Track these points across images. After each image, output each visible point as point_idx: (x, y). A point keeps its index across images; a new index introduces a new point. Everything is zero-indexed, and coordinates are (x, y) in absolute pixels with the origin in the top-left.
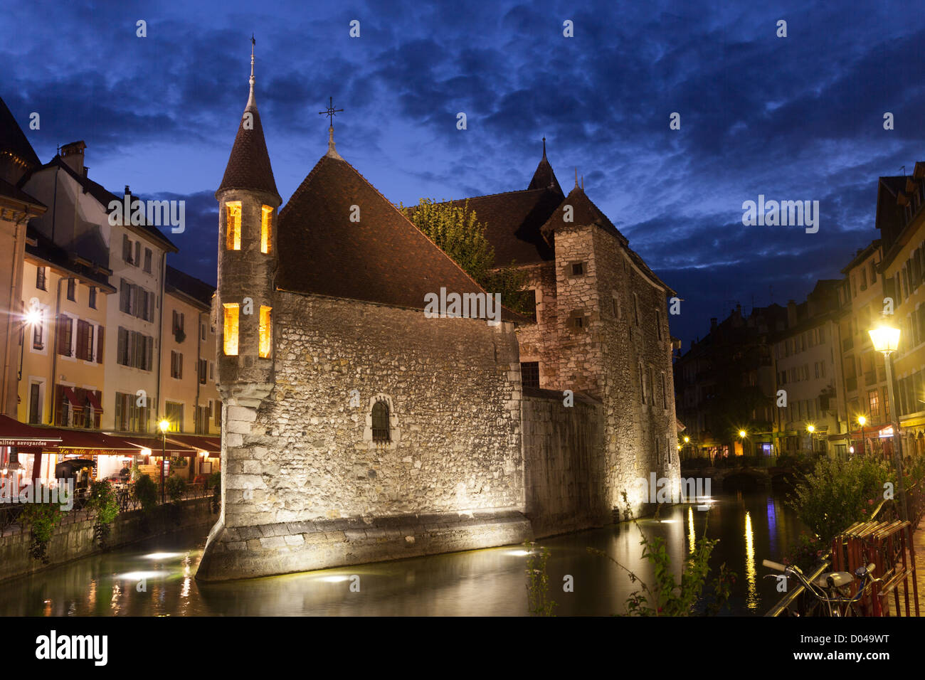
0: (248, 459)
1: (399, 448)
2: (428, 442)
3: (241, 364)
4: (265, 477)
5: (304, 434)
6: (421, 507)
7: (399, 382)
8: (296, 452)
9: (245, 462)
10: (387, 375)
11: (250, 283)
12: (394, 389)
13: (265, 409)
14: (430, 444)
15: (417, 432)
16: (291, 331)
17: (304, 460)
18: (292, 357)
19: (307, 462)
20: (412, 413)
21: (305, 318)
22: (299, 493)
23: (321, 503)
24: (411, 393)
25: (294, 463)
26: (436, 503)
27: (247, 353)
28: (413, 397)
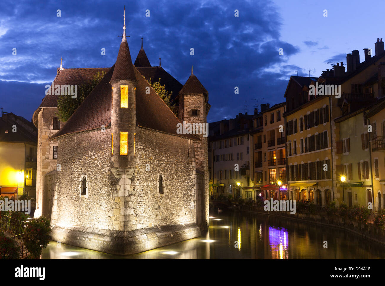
0: (130, 201)
1: (166, 196)
2: (172, 193)
3: (129, 159)
4: (134, 209)
5: (143, 190)
6: (171, 221)
7: (165, 167)
8: (141, 198)
9: (129, 202)
10: (162, 163)
11: (132, 123)
12: (164, 170)
13: (132, 180)
14: (173, 194)
15: (169, 188)
16: (138, 144)
17: (143, 202)
18: (139, 156)
19: (144, 203)
20: (168, 180)
21: (142, 138)
22: (142, 216)
23: (148, 220)
24: (168, 171)
25: (141, 203)
26: (175, 220)
27: (131, 155)
28: (168, 173)
